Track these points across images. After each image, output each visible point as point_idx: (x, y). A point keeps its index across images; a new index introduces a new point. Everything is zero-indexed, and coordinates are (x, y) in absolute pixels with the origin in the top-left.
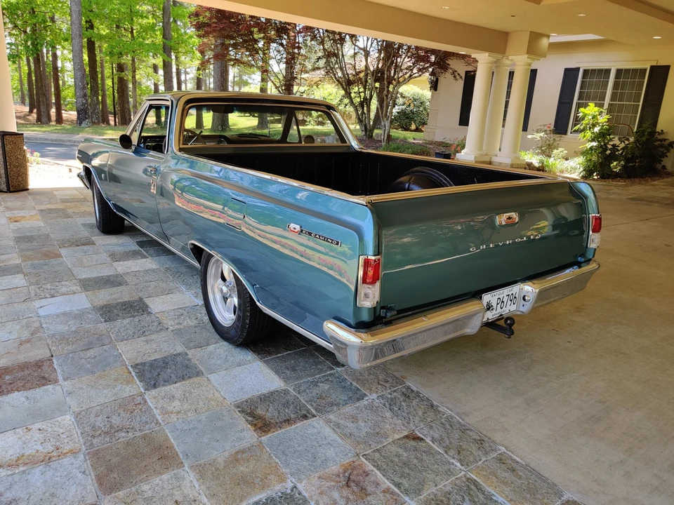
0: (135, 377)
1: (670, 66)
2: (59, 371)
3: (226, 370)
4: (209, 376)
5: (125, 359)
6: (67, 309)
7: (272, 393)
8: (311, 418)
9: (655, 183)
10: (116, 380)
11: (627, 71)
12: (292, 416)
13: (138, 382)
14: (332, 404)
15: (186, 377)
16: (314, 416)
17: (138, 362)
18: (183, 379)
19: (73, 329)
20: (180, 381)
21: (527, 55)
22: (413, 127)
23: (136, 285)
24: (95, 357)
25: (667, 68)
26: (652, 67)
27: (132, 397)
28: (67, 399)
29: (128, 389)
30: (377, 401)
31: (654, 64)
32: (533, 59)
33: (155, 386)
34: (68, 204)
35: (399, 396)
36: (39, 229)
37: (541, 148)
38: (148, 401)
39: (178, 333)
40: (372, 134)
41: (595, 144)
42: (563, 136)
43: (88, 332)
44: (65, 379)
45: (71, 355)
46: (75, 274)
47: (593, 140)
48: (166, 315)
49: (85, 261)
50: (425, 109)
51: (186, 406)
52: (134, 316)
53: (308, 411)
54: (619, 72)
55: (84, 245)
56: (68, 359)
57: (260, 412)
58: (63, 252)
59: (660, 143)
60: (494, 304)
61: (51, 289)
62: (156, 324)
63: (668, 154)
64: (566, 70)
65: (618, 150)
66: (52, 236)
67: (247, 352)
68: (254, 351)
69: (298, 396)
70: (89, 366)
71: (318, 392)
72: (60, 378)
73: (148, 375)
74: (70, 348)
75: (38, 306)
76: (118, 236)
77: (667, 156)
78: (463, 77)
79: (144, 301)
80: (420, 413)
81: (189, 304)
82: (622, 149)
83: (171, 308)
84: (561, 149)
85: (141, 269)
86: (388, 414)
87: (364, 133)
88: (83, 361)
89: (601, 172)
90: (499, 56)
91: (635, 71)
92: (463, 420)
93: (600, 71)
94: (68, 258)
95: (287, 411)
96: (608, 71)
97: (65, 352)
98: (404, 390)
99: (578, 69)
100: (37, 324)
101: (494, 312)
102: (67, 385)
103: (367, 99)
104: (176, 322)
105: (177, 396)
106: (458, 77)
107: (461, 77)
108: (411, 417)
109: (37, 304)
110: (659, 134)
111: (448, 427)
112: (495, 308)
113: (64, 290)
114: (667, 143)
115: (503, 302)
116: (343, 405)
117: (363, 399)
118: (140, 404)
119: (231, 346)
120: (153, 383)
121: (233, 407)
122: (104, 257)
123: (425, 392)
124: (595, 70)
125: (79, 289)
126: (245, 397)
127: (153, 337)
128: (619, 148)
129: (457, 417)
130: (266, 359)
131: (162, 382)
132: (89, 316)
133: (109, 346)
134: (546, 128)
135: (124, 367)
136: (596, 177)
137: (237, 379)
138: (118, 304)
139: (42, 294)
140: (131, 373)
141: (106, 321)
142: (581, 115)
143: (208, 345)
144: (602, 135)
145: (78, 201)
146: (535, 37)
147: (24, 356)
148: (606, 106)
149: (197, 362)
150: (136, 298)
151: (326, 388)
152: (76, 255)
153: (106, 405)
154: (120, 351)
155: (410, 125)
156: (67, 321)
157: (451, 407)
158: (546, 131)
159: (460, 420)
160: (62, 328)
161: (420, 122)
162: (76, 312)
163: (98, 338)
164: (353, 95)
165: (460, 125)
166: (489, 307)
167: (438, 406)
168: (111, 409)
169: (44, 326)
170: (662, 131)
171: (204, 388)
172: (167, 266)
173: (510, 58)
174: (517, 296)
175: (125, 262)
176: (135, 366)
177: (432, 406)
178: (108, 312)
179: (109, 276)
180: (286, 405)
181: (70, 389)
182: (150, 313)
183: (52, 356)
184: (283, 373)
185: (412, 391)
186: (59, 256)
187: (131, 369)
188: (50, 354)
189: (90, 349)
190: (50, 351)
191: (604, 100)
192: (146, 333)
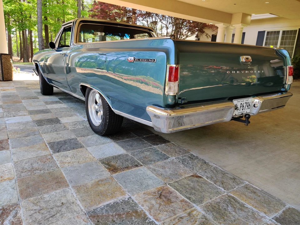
0: (49, 148)
2: (10, 144)
3: (96, 146)
4: (87, 148)
5: (45, 140)
6: (20, 121)
7: (119, 156)
8: (140, 166)
10: (39, 149)
11: (288, 31)
12: (130, 165)
13: (50, 150)
14: (151, 161)
15: (75, 148)
16: (141, 166)
17: (51, 141)
18: (74, 149)
19: (21, 128)
20: (72, 150)
21: (241, 24)
23: (56, 113)
24: (30, 139)
26: (299, 29)
27: (46, 156)
28: (12, 156)
29: (44, 152)
30: (176, 160)
32: (244, 26)
33: (58, 152)
34: (30, 85)
35: (187, 158)
36: (14, 93)
38: (54, 158)
39: (74, 131)
43: (28, 130)
44: (13, 148)
45: (18, 139)
46: (27, 108)
48: (68, 124)
49: (33, 104)
51: (73, 160)
52: (52, 124)
53: (138, 163)
54: (284, 32)
55: (33, 99)
56: (16, 140)
57: (112, 163)
58: (23, 101)
60: (239, 107)
61: (14, 114)
62: (63, 127)
64: (259, 32)
66: (19, 96)
67: (108, 139)
68: (111, 139)
69: (133, 157)
70: (26, 143)
71: (144, 155)
72: (10, 147)
73: (55, 147)
74: (18, 136)
76: (50, 96)
78: (211, 37)
79: (58, 119)
80: (199, 166)
83: (71, 121)
85: (59, 107)
86: (182, 166)
88: (23, 141)
90: (228, 25)
91: (291, 31)
92: (223, 169)
93: (275, 32)
94: (25, 103)
95: (127, 163)
96: (278, 32)
97: (15, 137)
98: (189, 156)
99: (264, 32)
100: (4, 126)
101: (239, 111)
102: (13, 150)
104: (73, 126)
105: (70, 156)
106: (209, 37)
107: (210, 37)
108: (194, 167)
109: (6, 119)
111: (215, 172)
112: (239, 109)
113: (20, 114)
115: (243, 106)
116: (157, 161)
117: (168, 159)
118: (50, 159)
119: (99, 136)
120: (57, 150)
121: (98, 161)
122: (42, 103)
123: (201, 157)
124: (272, 32)
125: (28, 114)
126: (105, 157)
127: (61, 132)
129: (219, 168)
130: (117, 141)
131: (62, 150)
132: (31, 124)
133: (38, 135)
135: (44, 144)
137: (102, 149)
138: (45, 120)
139: (10, 115)
140: (47, 146)
141: (38, 126)
143: (88, 135)
146: (245, 15)
149: (81, 142)
150: (55, 118)
151: (148, 154)
152: (29, 102)
153: (31, 159)
154: (43, 137)
156: (19, 126)
157: (215, 163)
159: (221, 169)
160: (16, 128)
162: (24, 122)
163: (33, 132)
166: (236, 108)
167: (208, 163)
168: (34, 161)
169: (7, 127)
171: (84, 153)
172: (72, 107)
173: (233, 25)
174: (250, 104)
175: (52, 105)
176: (49, 143)
177: (205, 163)
178: (40, 123)
179: (43, 110)
180: (127, 160)
181: (14, 152)
182: (60, 123)
183: (9, 139)
184: (126, 147)
185: (194, 156)
186: (21, 102)
187: (47, 144)
188: (7, 138)
189: (28, 136)
190: (8, 137)
191: (277, 45)
192: (57, 131)
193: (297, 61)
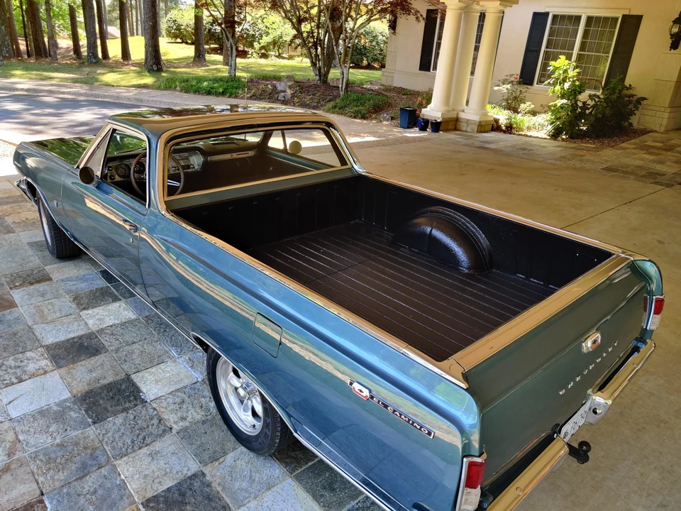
1: (642, 16)
3: (255, 498)
5: (132, 492)
6: (43, 404)
9: (624, 145)
11: (598, 19)
17: (149, 495)
19: (58, 441)
21: (499, 2)
22: (365, 62)
23: (117, 350)
24: (95, 491)
25: (638, 19)
26: (624, 16)
31: (627, 13)
32: (506, 6)
34: (5, 207)
37: (507, 100)
39: (185, 434)
40: (327, 78)
41: (564, 101)
42: (529, 87)
43: (77, 444)
45: (65, 491)
46: (39, 337)
47: (563, 97)
48: (164, 404)
49: (46, 311)
50: (378, 44)
52: (125, 410)
54: (590, 19)
55: (38, 282)
56: (63, 497)
58: (17, 295)
59: (627, 99)
61: (15, 367)
62: (155, 421)
63: (636, 112)
64: (535, 14)
65: (588, 109)
67: (273, 462)
68: (281, 460)
74: (61, 476)
75: (5, 401)
76: (76, 262)
77: (635, 114)
78: (425, 16)
79: (132, 380)
81: (187, 382)
82: (592, 107)
83: (167, 390)
84: (528, 103)
85: (117, 322)
87: (318, 78)
88: (82, 501)
89: (570, 132)
90: (470, 1)
91: (606, 19)
93: (570, 17)
94: (25, 308)
96: (578, 18)
97: (57, 484)
99: (547, 14)
100: (10, 437)
103: (320, 40)
104: (179, 414)
109: (4, 396)
110: (628, 89)
113: (31, 367)
114: (635, 98)
119: (252, 454)
122: (67, 303)
124: (564, 16)
125: (49, 364)
127: (157, 446)
128: (589, 107)
130: (296, 472)
132: (72, 414)
133: (107, 468)
134: (512, 79)
135: (134, 508)
136: (564, 137)
138: (102, 389)
139: (7, 377)
141: (94, 423)
142: (551, 68)
143: (225, 454)
144: (574, 93)
145: (14, 202)
147: (6, 497)
148: (574, 57)
149: (219, 489)
150: (123, 376)
152: (33, 301)
154: (123, 477)
155: (362, 61)
156: (48, 427)
158: (512, 81)
160: (44, 441)
161: (372, 58)
162: (55, 408)
163: (91, 455)
164: (305, 35)
165: (420, 70)
166: (565, 436)
169: (21, 438)
170: (630, 85)
172: (147, 314)
173: (481, 3)
175: (96, 310)
176: (147, 504)
179: (80, 337)
182: (144, 402)
183: (43, 494)
184: (321, 496)
186: (12, 305)
187: (142, 509)
188: (38, 492)
189: (86, 475)
190: (38, 484)
191: (573, 50)
192: (148, 440)
193: (615, 96)
